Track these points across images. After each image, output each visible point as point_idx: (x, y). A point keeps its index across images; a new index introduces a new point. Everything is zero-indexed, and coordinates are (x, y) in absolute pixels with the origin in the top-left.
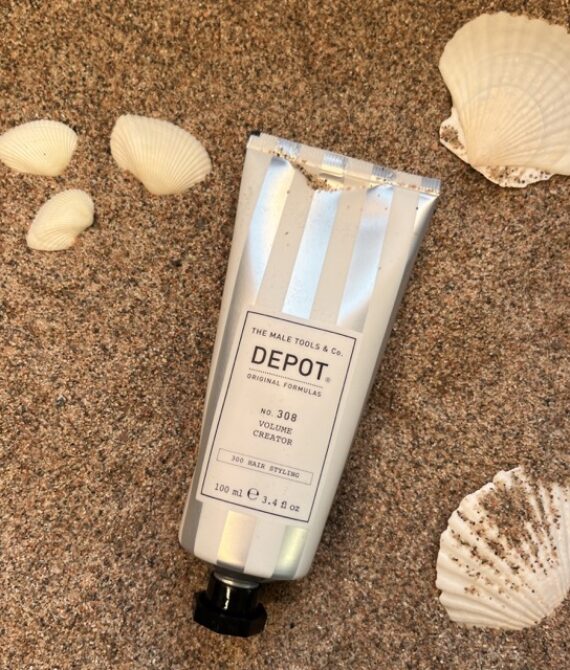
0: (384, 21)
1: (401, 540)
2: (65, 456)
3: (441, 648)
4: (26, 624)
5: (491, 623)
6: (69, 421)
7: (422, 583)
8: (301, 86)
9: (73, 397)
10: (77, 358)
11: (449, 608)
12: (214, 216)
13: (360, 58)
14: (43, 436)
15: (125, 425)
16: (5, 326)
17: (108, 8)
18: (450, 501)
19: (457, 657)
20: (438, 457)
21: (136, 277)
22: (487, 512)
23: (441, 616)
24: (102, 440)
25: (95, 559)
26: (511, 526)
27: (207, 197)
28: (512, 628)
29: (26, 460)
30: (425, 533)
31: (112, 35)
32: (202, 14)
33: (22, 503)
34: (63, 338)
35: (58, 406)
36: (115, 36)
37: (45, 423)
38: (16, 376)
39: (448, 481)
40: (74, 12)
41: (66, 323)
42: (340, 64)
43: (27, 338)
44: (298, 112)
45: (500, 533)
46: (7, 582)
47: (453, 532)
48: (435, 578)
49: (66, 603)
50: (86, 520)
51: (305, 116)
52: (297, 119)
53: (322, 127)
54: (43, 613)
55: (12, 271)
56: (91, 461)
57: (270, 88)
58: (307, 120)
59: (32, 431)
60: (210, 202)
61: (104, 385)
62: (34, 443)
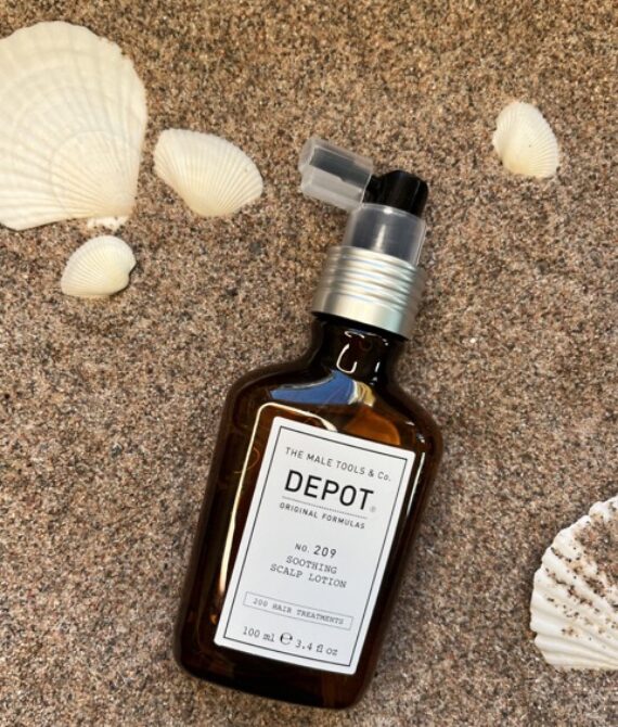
0: (445, 8)
1: (490, 579)
2: (125, 508)
3: (539, 693)
4: (94, 688)
5: (590, 664)
6: (127, 470)
7: (515, 625)
8: (358, 88)
9: (129, 444)
10: (131, 401)
11: (547, 651)
12: (270, 238)
13: (421, 52)
14: (100, 486)
15: (186, 471)
16: (51, 370)
17: (140, 10)
18: (541, 535)
19: (555, 702)
20: (526, 488)
21: (189, 310)
22: (585, 548)
23: (537, 659)
24: (164, 489)
25: (163, 616)
26: (611, 561)
27: (260, 218)
28: (613, 668)
29: (82, 513)
30: (515, 571)
31: (146, 41)
32: (244, 13)
33: (80, 559)
34: (113, 380)
35: (114, 455)
36: (150, 43)
37: (101, 473)
38: (66, 424)
39: (538, 514)
40: (102, 17)
41: (117, 364)
42: (399, 60)
43: (75, 382)
44: (356, 118)
45: (599, 569)
46: (71, 645)
47: (547, 570)
48: (529, 620)
49: (135, 665)
50: (151, 575)
51: (364, 121)
52: (355, 125)
53: (383, 132)
54: (111, 676)
55: (54, 310)
56: (152, 512)
57: (324, 92)
58: (367, 125)
59: (86, 481)
60: (265, 223)
61: (162, 429)
62: (89, 495)
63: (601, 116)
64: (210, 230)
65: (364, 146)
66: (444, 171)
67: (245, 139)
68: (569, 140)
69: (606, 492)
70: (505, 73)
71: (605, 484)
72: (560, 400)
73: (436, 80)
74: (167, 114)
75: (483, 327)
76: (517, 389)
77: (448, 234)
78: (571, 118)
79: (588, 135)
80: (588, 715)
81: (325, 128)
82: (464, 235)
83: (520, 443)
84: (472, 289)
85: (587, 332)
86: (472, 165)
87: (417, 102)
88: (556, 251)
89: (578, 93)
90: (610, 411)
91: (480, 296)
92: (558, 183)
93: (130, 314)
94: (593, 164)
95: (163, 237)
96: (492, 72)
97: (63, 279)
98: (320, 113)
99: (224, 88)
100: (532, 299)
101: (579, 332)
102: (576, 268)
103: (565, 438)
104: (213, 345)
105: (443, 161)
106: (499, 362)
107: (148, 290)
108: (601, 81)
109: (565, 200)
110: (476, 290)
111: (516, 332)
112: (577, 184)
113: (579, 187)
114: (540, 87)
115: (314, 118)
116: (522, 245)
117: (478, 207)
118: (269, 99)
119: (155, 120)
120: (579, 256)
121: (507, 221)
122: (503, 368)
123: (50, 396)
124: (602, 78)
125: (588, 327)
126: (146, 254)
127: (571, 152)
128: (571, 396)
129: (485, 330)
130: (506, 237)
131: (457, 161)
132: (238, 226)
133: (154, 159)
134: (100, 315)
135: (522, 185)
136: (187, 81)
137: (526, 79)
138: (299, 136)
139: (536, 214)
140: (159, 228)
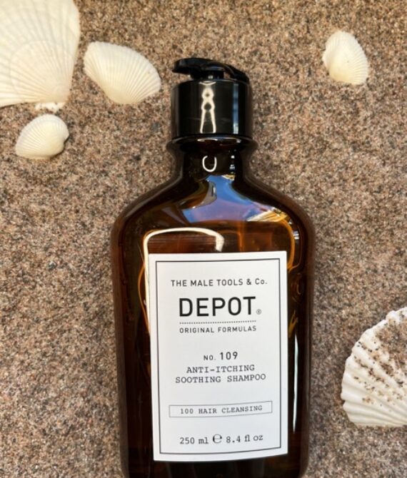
2: (57, 308)
3: (344, 443)
4: (32, 434)
5: (380, 423)
6: (59, 281)
7: (329, 395)
8: (229, 17)
9: (61, 262)
10: (63, 233)
11: (350, 413)
12: (165, 120)
14: (40, 292)
16: (7, 209)
18: (348, 333)
19: (355, 449)
20: (339, 301)
21: (106, 169)
22: (382, 342)
23: (343, 418)
24: (85, 295)
26: (399, 352)
27: (158, 107)
28: (395, 425)
29: (26, 311)
33: (24, 344)
34: (51, 217)
35: (50, 270)
37: (41, 283)
38: (17, 247)
39: (347, 319)
41: (53, 206)
43: (24, 218)
44: (227, 38)
45: (391, 358)
46: (16, 403)
47: (355, 357)
48: (341, 392)
50: (75, 355)
51: (233, 41)
52: (227, 43)
53: (246, 49)
54: (44, 425)
55: (10, 167)
56: (77, 311)
57: (205, 19)
58: (235, 44)
59: (30, 289)
60: (161, 110)
61: (85, 253)
62: (32, 298)
63: (398, 43)
64: (122, 113)
65: (233, 59)
66: (288, 77)
67: (149, 51)
68: (376, 60)
69: (394, 305)
70: (332, 10)
71: (394, 299)
72: (364, 240)
73: (285, 14)
74: (94, 30)
75: (312, 187)
76: (335, 231)
77: (289, 122)
78: (378, 45)
79: (389, 57)
80: (378, 459)
81: (205, 45)
82: (300, 122)
83: (335, 269)
84: (305, 160)
85: (384, 192)
86: (307, 74)
87: (271, 29)
88: (364, 137)
89: (383, 27)
90: (399, 249)
91: (311, 166)
92: (367, 89)
93: (64, 171)
94: (392, 76)
95: (89, 117)
96: (324, 10)
97: (17, 145)
98: (202, 34)
99: (135, 14)
100: (347, 169)
101: (379, 192)
102: (378, 148)
103: (367, 266)
104: (123, 194)
105: (287, 70)
106: (323, 212)
107: (77, 155)
108: (399, 19)
109: (372, 101)
110: (308, 161)
111: (335, 192)
112: (380, 90)
113: (382, 92)
114: (356, 22)
115: (198, 37)
116: (341, 131)
117: (311, 104)
118: (166, 22)
119: (85, 35)
120: (380, 140)
121: (330, 114)
122: (326, 217)
123: (5, 227)
124: (400, 17)
125: (384, 190)
126: (77, 129)
127: (377, 67)
128: (372, 238)
129: (313, 190)
130: (329, 125)
131: (297, 71)
132: (143, 111)
133: (85, 63)
134: (43, 171)
135: (342, 89)
136: (109, 8)
137: (347, 16)
138: (187, 49)
139: (351, 110)
140: (86, 110)
